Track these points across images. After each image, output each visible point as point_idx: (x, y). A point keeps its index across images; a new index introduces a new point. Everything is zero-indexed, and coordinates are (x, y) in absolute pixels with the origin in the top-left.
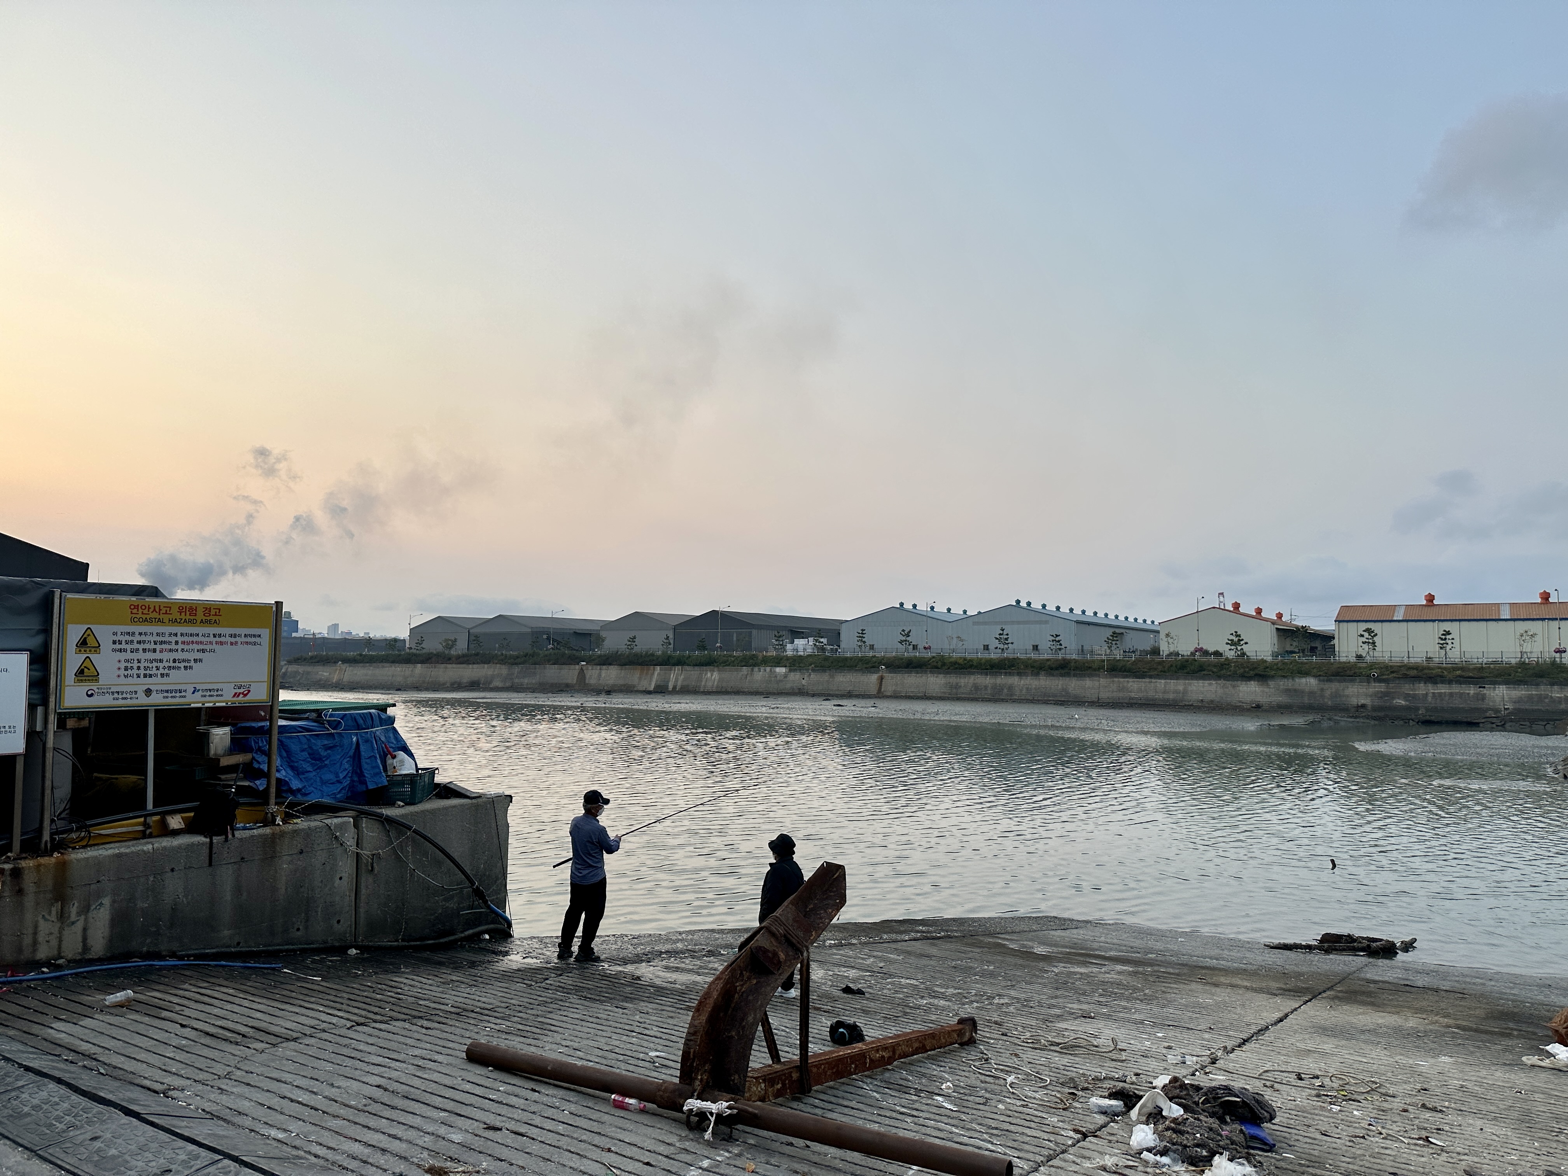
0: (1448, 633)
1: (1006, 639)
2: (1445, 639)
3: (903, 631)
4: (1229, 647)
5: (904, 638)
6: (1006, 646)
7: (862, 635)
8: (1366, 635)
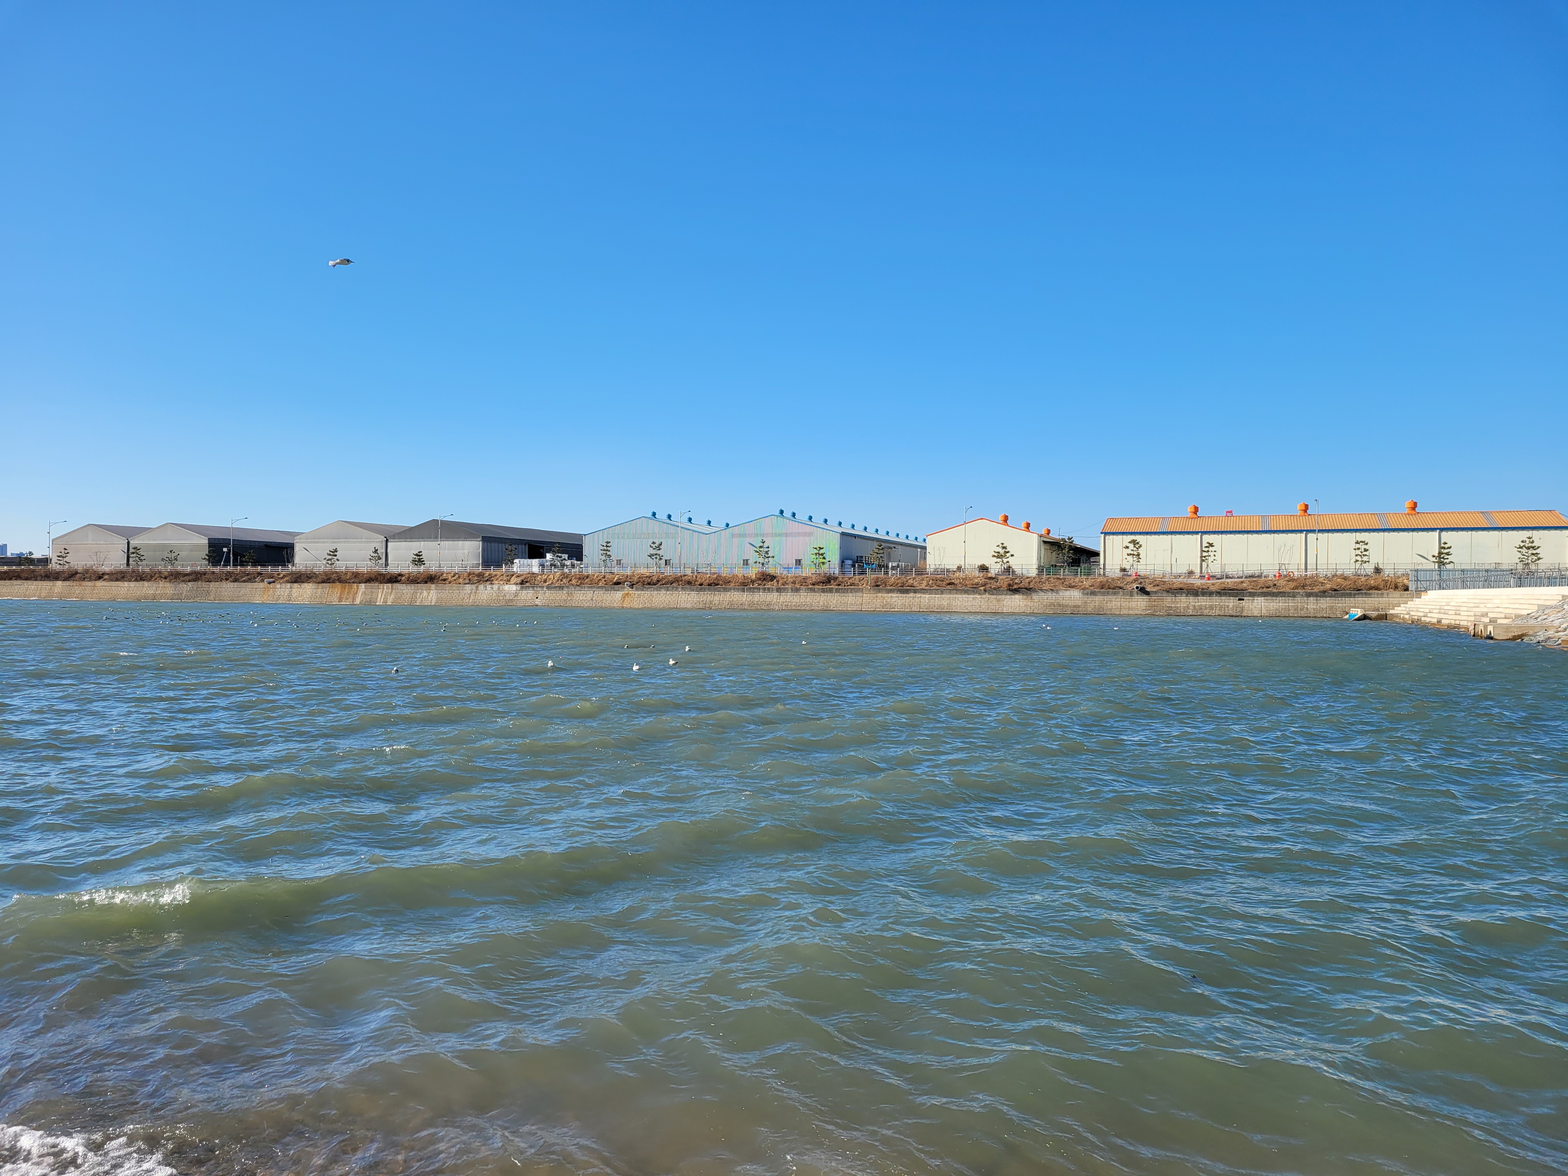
0: (1211, 545)
1: (767, 552)
2: (1208, 551)
3: (654, 543)
4: (995, 559)
5: (654, 552)
6: (766, 560)
7: (606, 548)
8: (1131, 546)
